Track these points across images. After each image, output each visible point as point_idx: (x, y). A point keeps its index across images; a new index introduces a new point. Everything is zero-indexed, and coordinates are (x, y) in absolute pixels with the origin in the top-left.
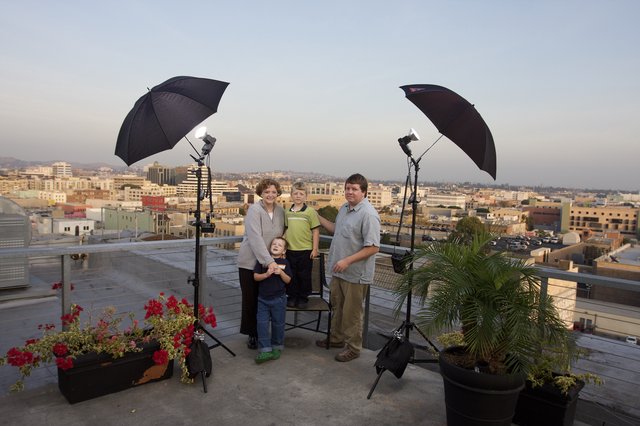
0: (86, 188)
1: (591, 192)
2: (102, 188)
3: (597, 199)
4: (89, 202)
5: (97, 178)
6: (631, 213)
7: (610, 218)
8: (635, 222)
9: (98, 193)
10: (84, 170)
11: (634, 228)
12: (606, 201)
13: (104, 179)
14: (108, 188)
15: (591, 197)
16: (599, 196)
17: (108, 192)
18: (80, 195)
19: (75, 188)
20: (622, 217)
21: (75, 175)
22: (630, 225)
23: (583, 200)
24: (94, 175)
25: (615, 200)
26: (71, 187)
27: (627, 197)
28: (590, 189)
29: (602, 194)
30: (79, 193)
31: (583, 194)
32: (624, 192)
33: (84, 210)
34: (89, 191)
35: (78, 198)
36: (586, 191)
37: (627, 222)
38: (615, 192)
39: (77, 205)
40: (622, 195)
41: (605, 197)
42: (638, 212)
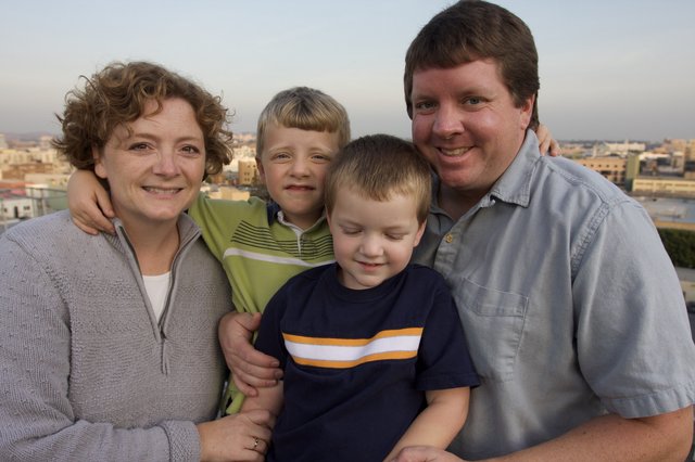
0: (25, 161)
1: (578, 143)
2: (44, 160)
3: (584, 150)
4: (29, 177)
5: (37, 149)
6: (620, 164)
7: (600, 169)
8: (624, 173)
9: (40, 166)
10: (22, 140)
11: (623, 179)
12: (594, 152)
13: (46, 150)
14: (51, 161)
15: (578, 148)
16: (586, 147)
17: (51, 164)
18: (17, 170)
19: (11, 162)
20: (612, 169)
21: (11, 146)
22: (619, 177)
23: (571, 152)
24: (34, 146)
25: (602, 151)
26: (6, 162)
27: (613, 147)
28: (577, 140)
29: (588, 145)
30: (16, 167)
31: (569, 146)
32: (610, 142)
33: (22, 187)
34: (27, 165)
35: (15, 173)
36: (572, 142)
37: (616, 173)
38: (601, 143)
39: (13, 182)
40: (608, 145)
41: (591, 147)
42: (626, 162)
